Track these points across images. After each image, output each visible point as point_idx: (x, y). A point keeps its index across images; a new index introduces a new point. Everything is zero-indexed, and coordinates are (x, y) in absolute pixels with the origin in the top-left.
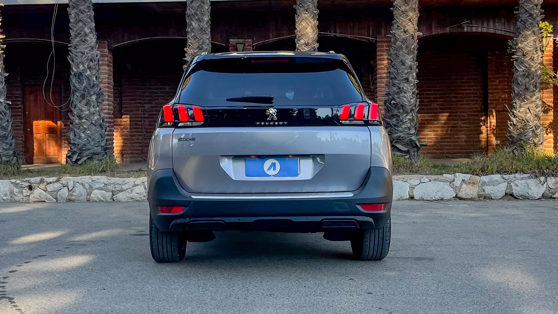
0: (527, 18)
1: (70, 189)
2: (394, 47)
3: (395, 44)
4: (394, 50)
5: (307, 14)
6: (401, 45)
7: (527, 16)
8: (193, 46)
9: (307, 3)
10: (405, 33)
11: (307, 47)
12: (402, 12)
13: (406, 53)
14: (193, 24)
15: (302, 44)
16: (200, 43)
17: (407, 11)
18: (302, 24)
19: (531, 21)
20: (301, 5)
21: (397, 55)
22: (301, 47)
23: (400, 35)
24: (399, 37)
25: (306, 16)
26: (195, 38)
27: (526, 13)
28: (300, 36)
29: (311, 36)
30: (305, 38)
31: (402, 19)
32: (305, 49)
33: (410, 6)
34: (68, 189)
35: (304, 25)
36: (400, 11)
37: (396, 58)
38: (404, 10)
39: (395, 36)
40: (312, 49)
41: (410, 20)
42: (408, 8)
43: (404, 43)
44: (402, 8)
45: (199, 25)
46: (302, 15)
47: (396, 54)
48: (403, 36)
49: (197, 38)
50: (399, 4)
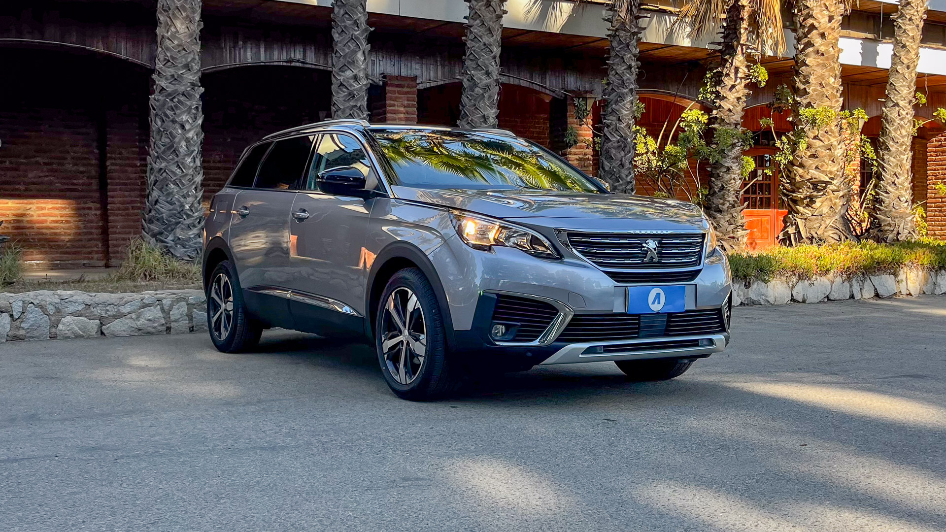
0: (625, 71)
1: (16, 317)
2: (471, 95)
3: (473, 91)
4: (471, 100)
5: (357, 31)
6: (483, 94)
7: (623, 68)
8: (176, 63)
9: (357, 15)
10: (488, 76)
11: (357, 83)
12: (485, 44)
13: (488, 106)
14: (178, 24)
15: (348, 77)
16: (189, 60)
17: (491, 45)
18: (349, 46)
19: (628, 76)
20: (347, 16)
21: (477, 108)
22: (348, 81)
23: (480, 79)
24: (479, 82)
25: (356, 33)
26: (180, 48)
27: (623, 65)
28: (345, 65)
29: (362, 67)
30: (354, 69)
31: (483, 56)
32: (354, 86)
33: (495, 37)
34: (12, 316)
35: (352, 47)
36: (482, 44)
37: (474, 111)
38: (486, 43)
39: (472, 79)
40: (364, 87)
41: (494, 57)
42: (491, 40)
43: (487, 91)
44: (484, 39)
45: (188, 28)
46: (349, 32)
47: (475, 105)
48: (486, 81)
49: (184, 49)
50: (480, 34)
